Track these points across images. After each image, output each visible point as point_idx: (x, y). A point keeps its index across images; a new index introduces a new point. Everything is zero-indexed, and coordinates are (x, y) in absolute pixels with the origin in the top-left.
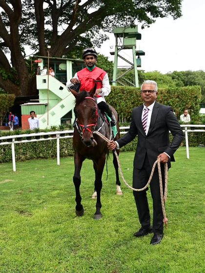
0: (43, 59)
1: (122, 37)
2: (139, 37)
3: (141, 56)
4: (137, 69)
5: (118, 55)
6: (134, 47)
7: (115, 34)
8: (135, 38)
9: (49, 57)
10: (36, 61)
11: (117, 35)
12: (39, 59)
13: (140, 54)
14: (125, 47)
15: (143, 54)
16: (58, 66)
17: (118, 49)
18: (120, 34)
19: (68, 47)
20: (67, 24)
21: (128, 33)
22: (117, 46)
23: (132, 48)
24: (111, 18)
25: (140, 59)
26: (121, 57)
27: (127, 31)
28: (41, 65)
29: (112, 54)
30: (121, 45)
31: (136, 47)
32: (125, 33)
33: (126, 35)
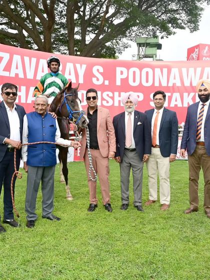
1: (144, 46)
2: (159, 46)
6: (154, 56)
7: (137, 44)
8: (156, 48)
11: (140, 45)
14: (146, 56)
17: (140, 58)
18: (142, 43)
19: (94, 54)
20: (95, 33)
21: (149, 43)
22: (138, 54)
23: (152, 57)
24: (135, 28)
27: (148, 41)
30: (143, 54)
32: (146, 43)
33: (148, 45)
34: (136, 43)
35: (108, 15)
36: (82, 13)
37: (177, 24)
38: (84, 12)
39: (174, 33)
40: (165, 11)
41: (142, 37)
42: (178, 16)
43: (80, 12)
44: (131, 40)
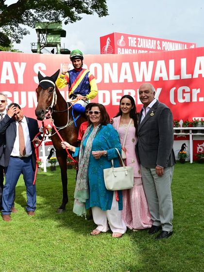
1: (44, 33)
2: (63, 34)
7: (36, 30)
8: (60, 36)
11: (39, 31)
13: (65, 52)
14: (48, 45)
15: (68, 52)
17: (40, 47)
18: (42, 30)
21: (51, 29)
22: (39, 43)
23: (56, 46)
24: (32, 11)
27: (50, 27)
29: (34, 51)
30: (44, 42)
31: (60, 45)
32: (47, 29)
34: (34, 29)
37: (82, 8)
39: (80, 19)
41: (42, 21)
44: (29, 25)
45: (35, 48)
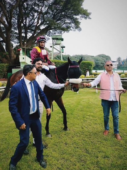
0: (22, 48)
1: (55, 39)
2: (62, 40)
3: (64, 48)
4: (62, 54)
5: (54, 48)
6: (60, 44)
9: (25, 48)
10: (18, 49)
11: (53, 39)
12: (20, 48)
13: (63, 47)
15: (64, 47)
16: (29, 52)
22: (53, 43)
24: (51, 31)
25: (63, 50)
26: (55, 48)
27: (57, 37)
28: (21, 52)
29: (51, 47)
30: (55, 43)
33: (57, 39)
35: (38, 25)
36: (25, 23)
38: (26, 22)
40: (65, 23)
42: (70, 25)
43: (24, 23)
45: (51, 45)
